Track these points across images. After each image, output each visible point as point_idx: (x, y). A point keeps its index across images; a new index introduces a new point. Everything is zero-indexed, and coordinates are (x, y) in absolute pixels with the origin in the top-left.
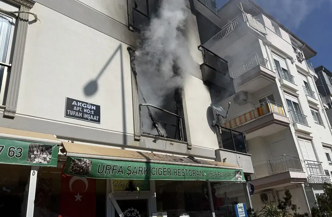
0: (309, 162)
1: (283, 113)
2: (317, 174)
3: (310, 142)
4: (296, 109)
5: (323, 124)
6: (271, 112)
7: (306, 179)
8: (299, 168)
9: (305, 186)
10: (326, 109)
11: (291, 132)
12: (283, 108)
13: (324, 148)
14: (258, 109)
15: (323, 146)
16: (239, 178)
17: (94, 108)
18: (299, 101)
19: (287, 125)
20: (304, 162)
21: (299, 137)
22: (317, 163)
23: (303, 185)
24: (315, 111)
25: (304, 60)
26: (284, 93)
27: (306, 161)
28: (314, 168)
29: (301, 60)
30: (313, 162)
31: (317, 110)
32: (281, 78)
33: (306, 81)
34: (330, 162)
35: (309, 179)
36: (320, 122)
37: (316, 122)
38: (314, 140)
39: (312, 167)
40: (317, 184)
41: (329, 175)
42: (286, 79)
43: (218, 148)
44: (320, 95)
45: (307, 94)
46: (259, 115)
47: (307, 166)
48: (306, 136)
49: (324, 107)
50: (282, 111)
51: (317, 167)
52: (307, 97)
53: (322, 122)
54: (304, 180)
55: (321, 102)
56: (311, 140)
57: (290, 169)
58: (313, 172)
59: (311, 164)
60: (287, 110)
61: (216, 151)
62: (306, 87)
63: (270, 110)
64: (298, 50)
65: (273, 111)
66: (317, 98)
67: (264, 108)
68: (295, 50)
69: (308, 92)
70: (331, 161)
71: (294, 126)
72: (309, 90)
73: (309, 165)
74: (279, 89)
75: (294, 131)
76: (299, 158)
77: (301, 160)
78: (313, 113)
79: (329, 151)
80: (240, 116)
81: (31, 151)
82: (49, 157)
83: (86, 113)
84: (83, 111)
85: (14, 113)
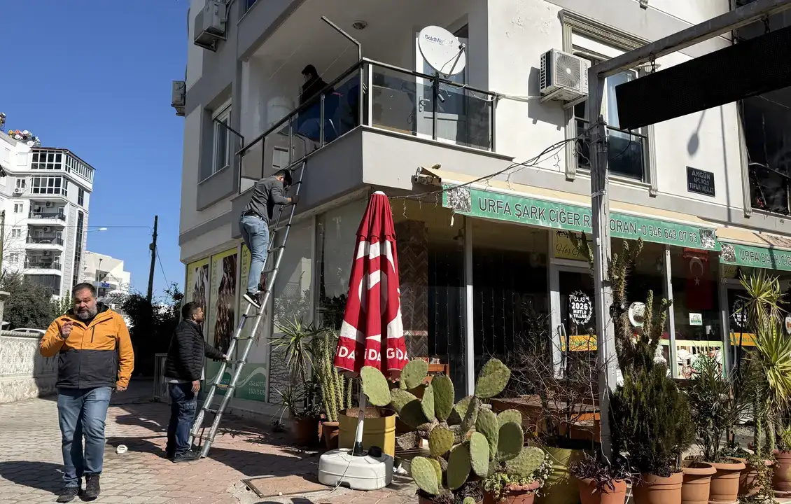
81: (701, 237)
82: (713, 241)
83: (704, 185)
84: (700, 182)
85: (656, 191)
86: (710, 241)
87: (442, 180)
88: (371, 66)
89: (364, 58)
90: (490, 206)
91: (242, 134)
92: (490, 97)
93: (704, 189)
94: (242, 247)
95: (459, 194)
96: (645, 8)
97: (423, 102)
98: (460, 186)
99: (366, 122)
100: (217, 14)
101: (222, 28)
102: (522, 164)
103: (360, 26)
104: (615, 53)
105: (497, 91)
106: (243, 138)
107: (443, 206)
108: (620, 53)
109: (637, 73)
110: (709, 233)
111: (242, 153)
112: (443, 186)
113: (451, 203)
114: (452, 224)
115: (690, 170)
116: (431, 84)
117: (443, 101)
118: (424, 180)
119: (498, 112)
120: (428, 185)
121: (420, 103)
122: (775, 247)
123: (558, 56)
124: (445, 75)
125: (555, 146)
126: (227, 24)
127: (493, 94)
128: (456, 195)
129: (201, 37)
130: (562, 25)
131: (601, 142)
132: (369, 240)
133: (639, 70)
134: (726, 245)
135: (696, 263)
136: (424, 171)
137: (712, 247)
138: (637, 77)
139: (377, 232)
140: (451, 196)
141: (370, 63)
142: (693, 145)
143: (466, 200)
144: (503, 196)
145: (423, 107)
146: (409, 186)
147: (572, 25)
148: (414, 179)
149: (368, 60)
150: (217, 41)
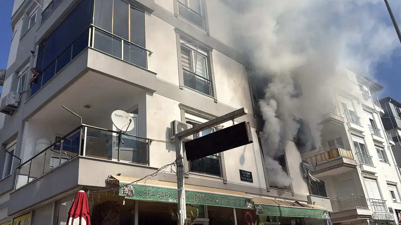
0: (374, 200)
1: (351, 156)
2: (381, 212)
3: (375, 181)
4: (363, 150)
5: (388, 162)
6: (341, 156)
7: (371, 216)
8: (365, 206)
9: (370, 222)
10: (393, 146)
11: (358, 174)
12: (350, 151)
13: (389, 186)
14: (328, 152)
15: (388, 184)
16: (326, 216)
17: (249, 174)
18: (365, 142)
19: (354, 167)
20: (370, 200)
21: (365, 177)
22: (381, 201)
23: (368, 221)
24: (380, 149)
25: (370, 97)
26: (352, 135)
27: (371, 200)
28: (378, 205)
29: (367, 98)
30: (377, 201)
31: (383, 148)
32: (349, 121)
33: (372, 119)
34: (394, 199)
35: (374, 216)
36: (386, 161)
37: (382, 160)
38: (379, 180)
39: (376, 205)
40: (381, 220)
41: (393, 212)
42: (353, 122)
43: (308, 194)
44: (385, 131)
45: (373, 132)
46: (330, 158)
47: (372, 204)
48: (371, 176)
49: (390, 144)
50: (350, 154)
51: (381, 205)
52: (372, 136)
53: (388, 161)
54: (370, 217)
55: (387, 139)
56: (375, 179)
57: (357, 207)
58: (378, 210)
59: (376, 202)
60: (354, 152)
61: (307, 196)
62: (372, 125)
63: (340, 155)
64: (364, 86)
65: (342, 155)
66: (383, 135)
67: (334, 152)
68: (361, 87)
69: (374, 130)
70: (396, 199)
71: (360, 167)
72: (376, 128)
73: (373, 203)
74: (347, 132)
75: (361, 172)
76: (365, 197)
77: (367, 200)
78: (378, 151)
79: (393, 189)
80: (311, 157)
81: (246, 203)
82: (251, 205)
83: (247, 177)
84: (246, 176)
85: (226, 181)
86: (250, 204)
87: (120, 182)
88: (86, 128)
89: (83, 124)
90: (144, 193)
91: (20, 158)
92: (147, 140)
93: (248, 179)
94: (14, 220)
95: (128, 188)
96: (216, 103)
97: (115, 143)
98: (129, 184)
99: (82, 154)
100: (14, 98)
101: (16, 105)
102: (151, 175)
103: (88, 107)
104: (204, 121)
105: (150, 138)
106: (21, 160)
107: (119, 195)
108: (206, 121)
109: (215, 129)
110: (249, 200)
111: (19, 168)
112: (120, 184)
113: (124, 193)
114: (124, 204)
115: (241, 171)
116: (118, 135)
117: (123, 143)
118: (112, 182)
119: (151, 147)
120: (113, 184)
121: (114, 143)
122: (281, 206)
123: (178, 123)
124: (124, 132)
125: (164, 167)
126: (19, 103)
127: (149, 139)
128: (126, 189)
129: (5, 108)
130: (180, 109)
131: (181, 166)
132: (74, 217)
133: (215, 128)
134: (258, 206)
135: (248, 216)
136: (112, 177)
137: (251, 207)
138: (215, 131)
139: (78, 212)
140: (124, 189)
141: (86, 126)
142: (242, 160)
143: (132, 191)
144: (151, 188)
145: (115, 145)
146: (104, 185)
147: (184, 109)
148: (107, 182)
149: (85, 125)
150: (13, 111)
